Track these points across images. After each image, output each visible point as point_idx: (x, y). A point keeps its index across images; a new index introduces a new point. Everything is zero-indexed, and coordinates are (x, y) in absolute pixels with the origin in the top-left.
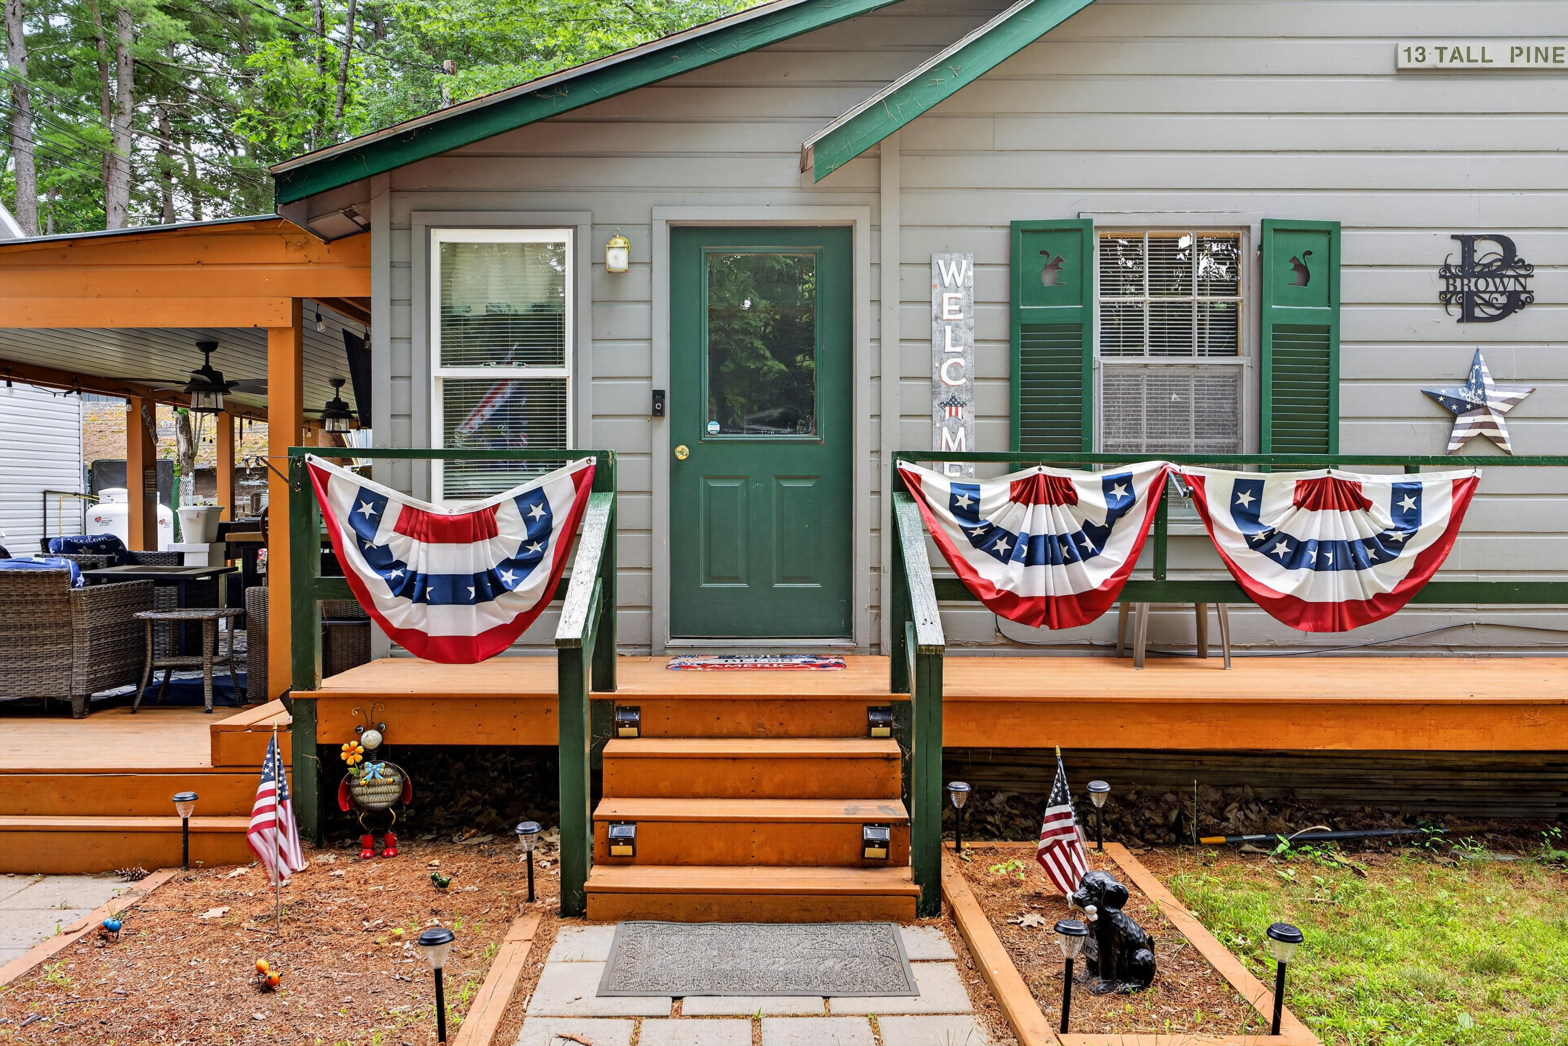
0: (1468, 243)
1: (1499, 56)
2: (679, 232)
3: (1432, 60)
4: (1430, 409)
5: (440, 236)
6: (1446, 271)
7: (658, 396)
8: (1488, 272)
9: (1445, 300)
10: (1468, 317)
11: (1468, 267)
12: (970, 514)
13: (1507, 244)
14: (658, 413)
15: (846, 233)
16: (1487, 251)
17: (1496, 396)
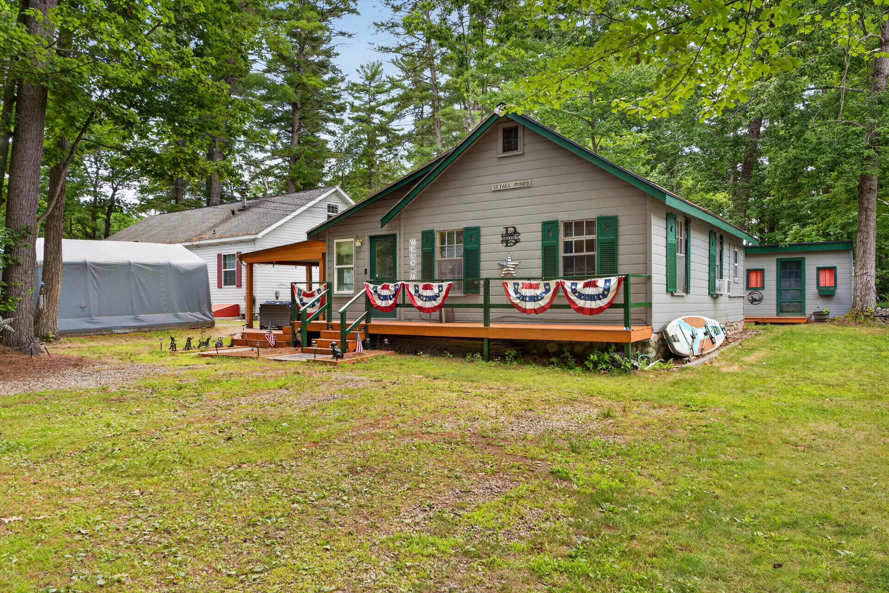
0: (507, 229)
1: (512, 185)
2: (371, 238)
3: (499, 188)
4: (498, 267)
5: (335, 241)
6: (502, 236)
7: (366, 270)
8: (511, 235)
9: (502, 242)
10: (507, 246)
11: (507, 235)
12: (376, 292)
13: (515, 228)
14: (366, 273)
15: (395, 235)
16: (511, 230)
17: (510, 263)
